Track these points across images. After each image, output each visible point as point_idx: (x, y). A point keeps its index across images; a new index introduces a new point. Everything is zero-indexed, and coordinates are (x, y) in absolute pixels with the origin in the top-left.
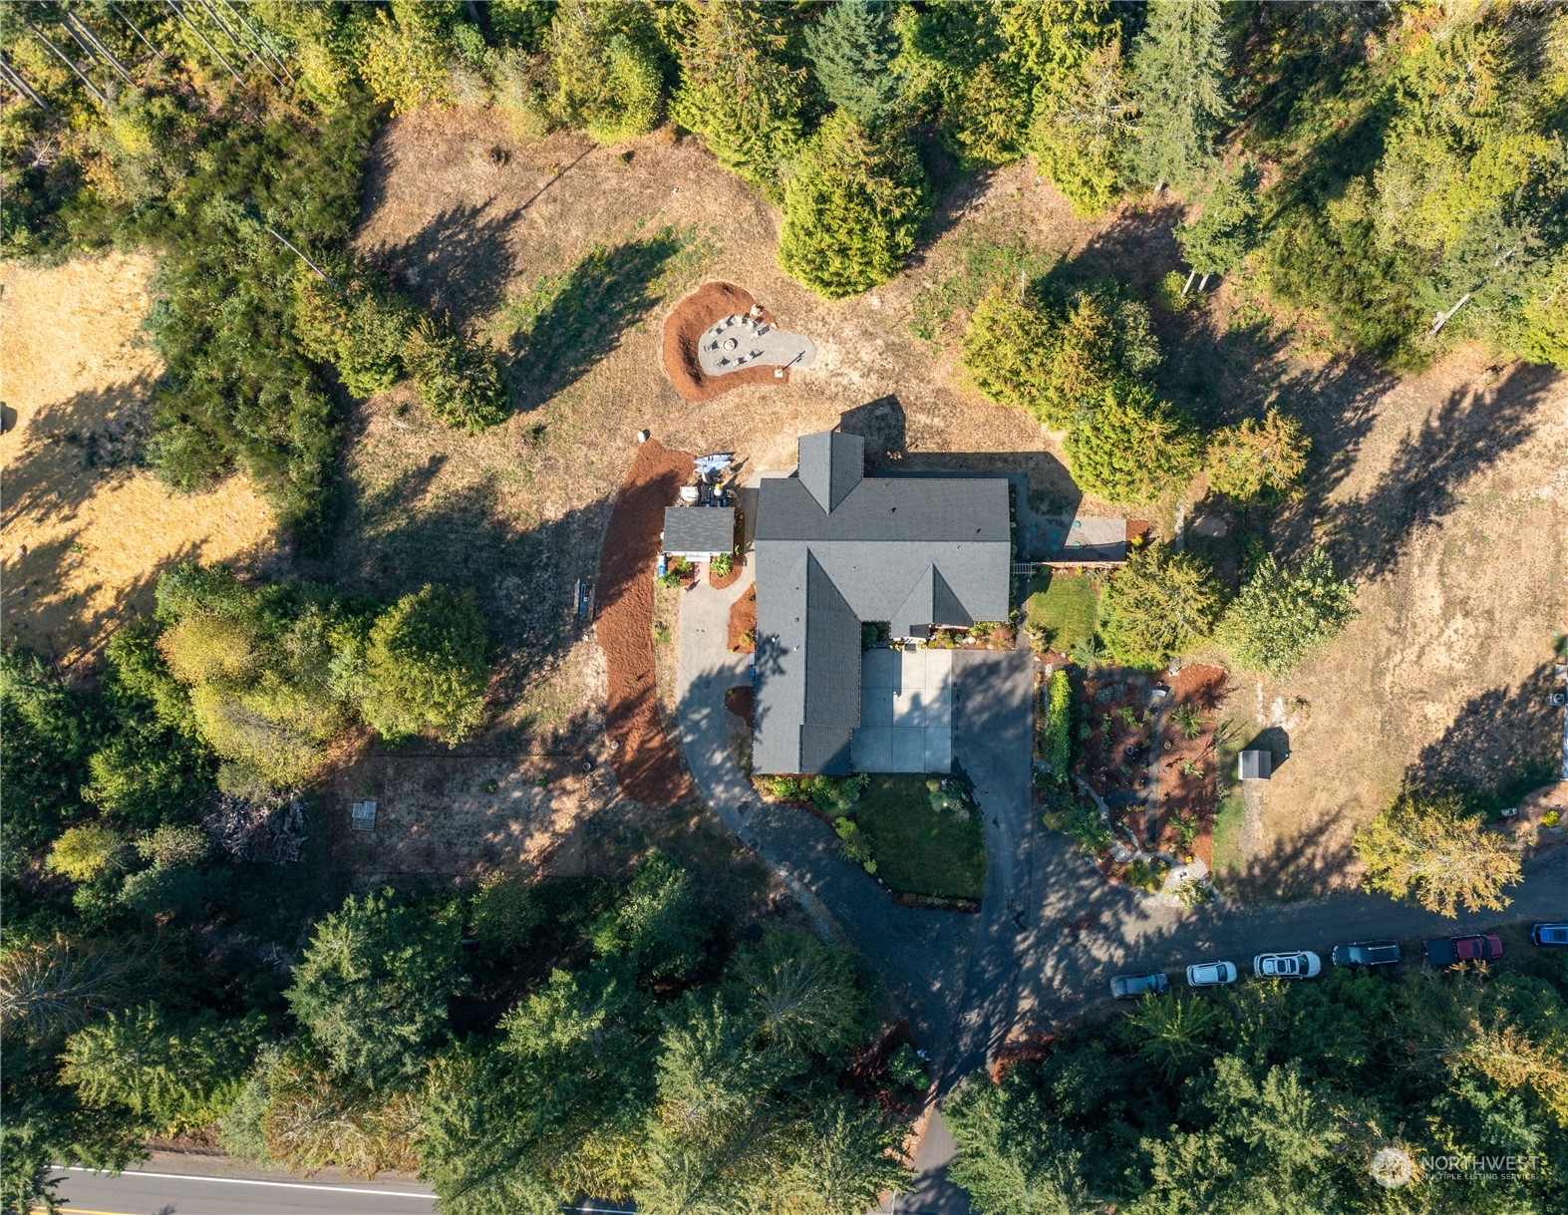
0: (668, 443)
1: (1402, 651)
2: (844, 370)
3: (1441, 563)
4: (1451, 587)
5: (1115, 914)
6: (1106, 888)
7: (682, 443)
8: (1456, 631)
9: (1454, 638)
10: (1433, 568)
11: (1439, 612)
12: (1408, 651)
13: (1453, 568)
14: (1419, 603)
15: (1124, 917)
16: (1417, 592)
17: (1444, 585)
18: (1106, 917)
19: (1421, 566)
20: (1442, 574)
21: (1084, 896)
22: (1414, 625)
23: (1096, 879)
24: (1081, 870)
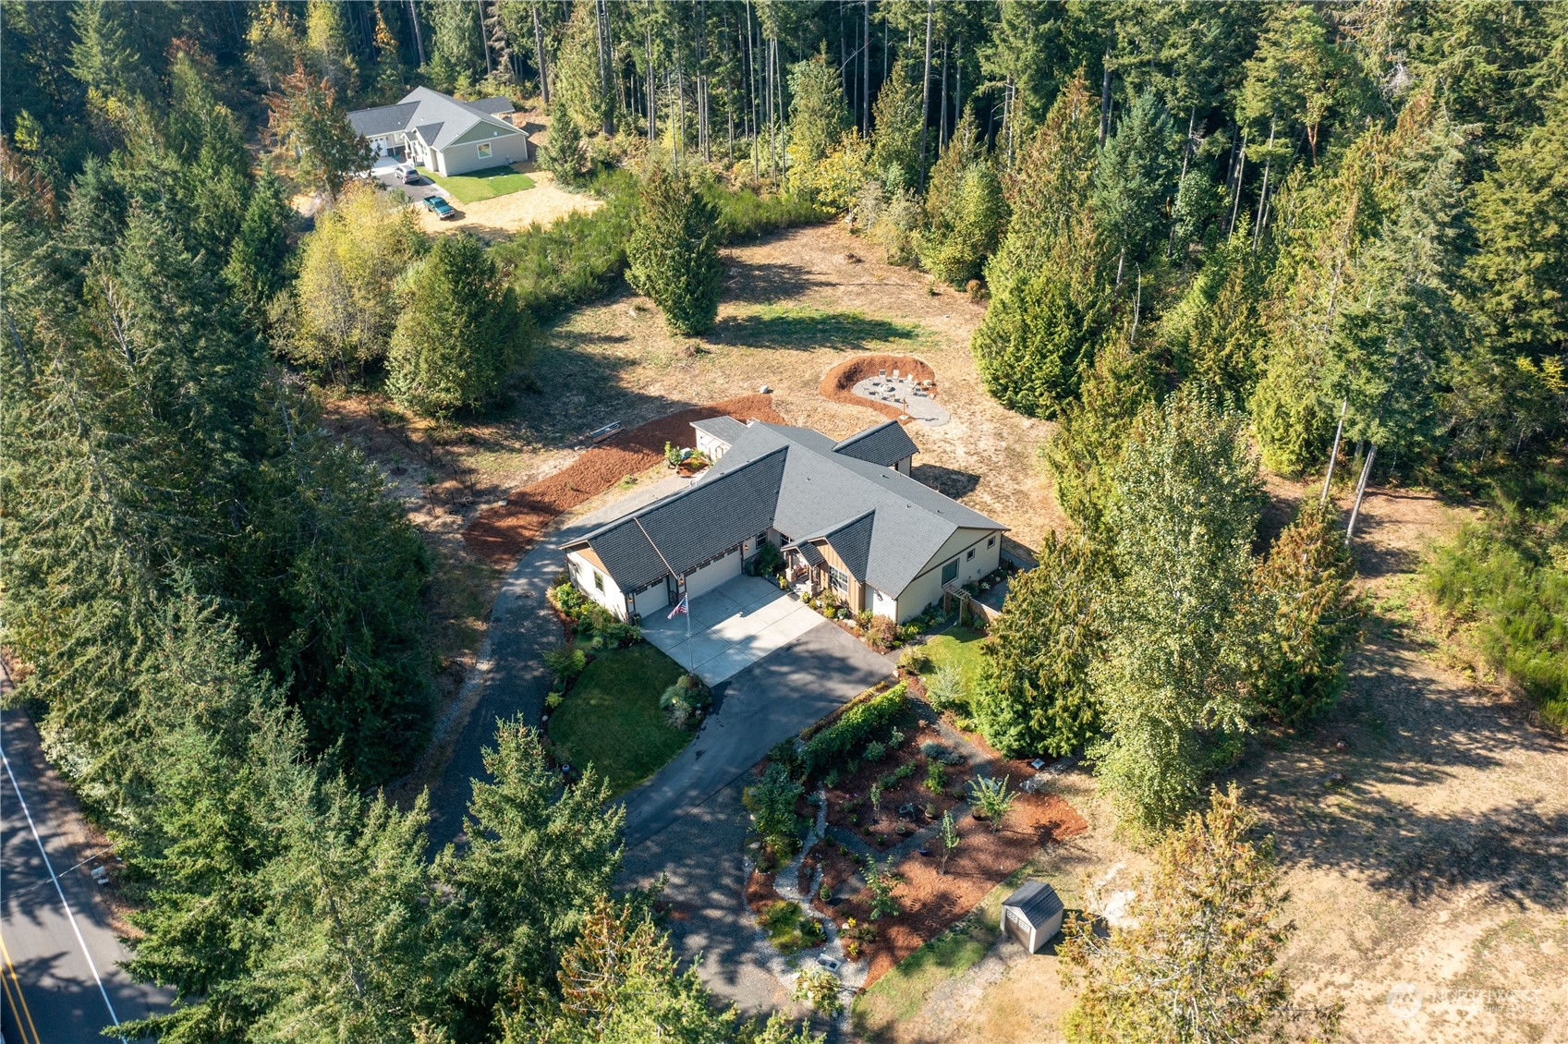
0: (777, 405)
1: (1355, 976)
2: (956, 443)
3: (1492, 933)
4: (1488, 965)
5: (707, 949)
6: (730, 919)
7: (787, 412)
8: (1460, 1013)
9: (1453, 1017)
10: (1476, 930)
11: (1450, 977)
12: (1366, 983)
13: (1506, 949)
14: (1423, 948)
15: (713, 958)
16: (1429, 937)
17: (1478, 955)
18: (696, 941)
19: (1455, 917)
20: (1484, 943)
21: (699, 902)
22: (1398, 965)
23: (733, 902)
24: (727, 881)
